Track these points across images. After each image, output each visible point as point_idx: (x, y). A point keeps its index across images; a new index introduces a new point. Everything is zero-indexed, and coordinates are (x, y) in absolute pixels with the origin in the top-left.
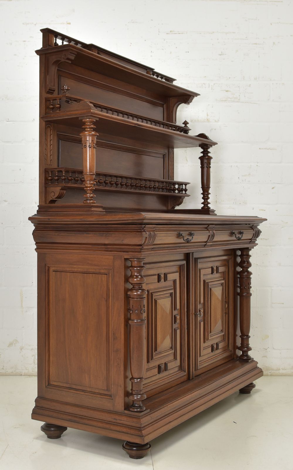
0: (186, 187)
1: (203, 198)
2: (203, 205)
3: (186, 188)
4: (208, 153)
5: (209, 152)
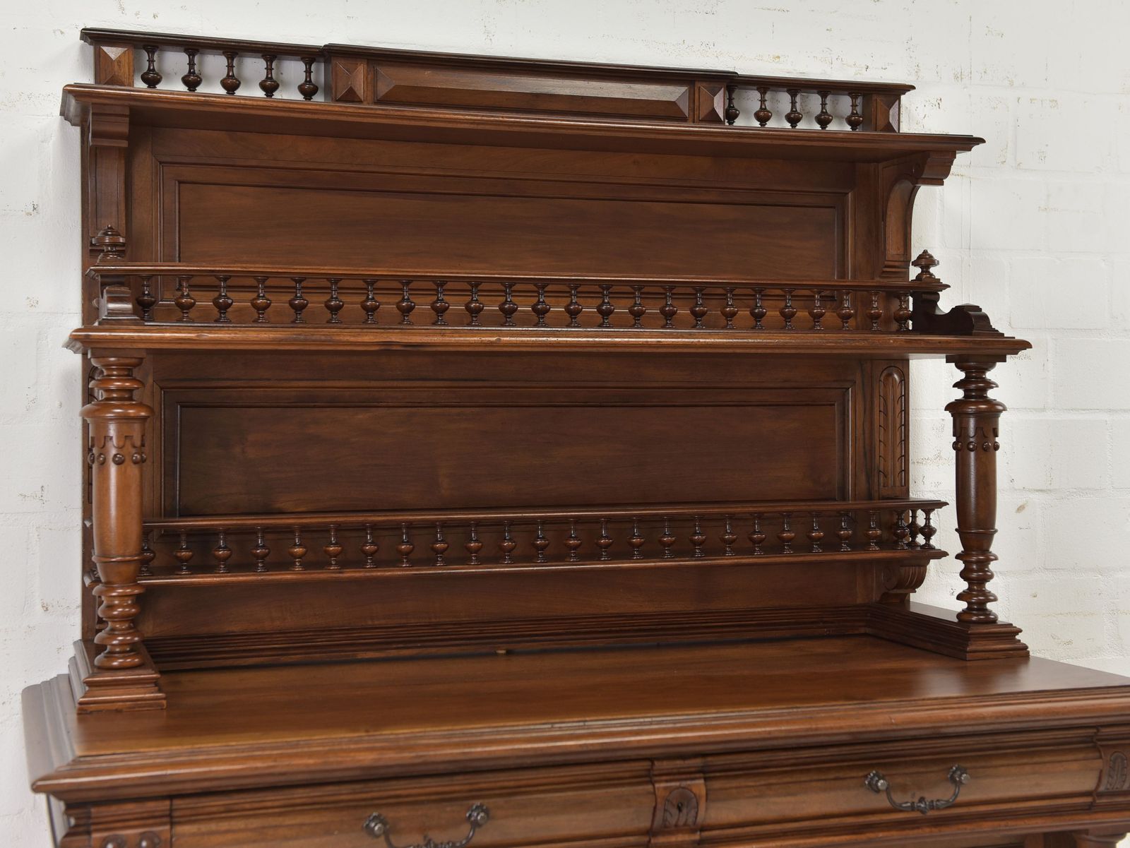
0: (928, 519)
1: (964, 575)
2: (963, 605)
3: (927, 525)
4: (984, 390)
5: (989, 385)
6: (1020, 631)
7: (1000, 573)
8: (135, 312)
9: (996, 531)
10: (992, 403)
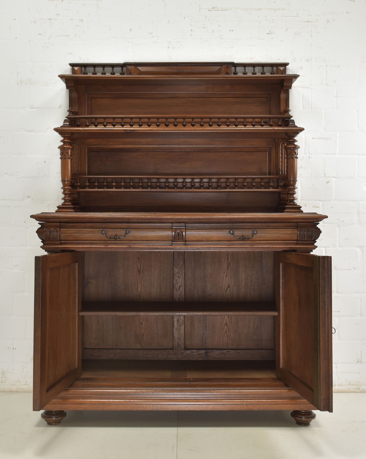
4: (294, 142)
6: (301, 207)
7: (321, 201)
8: (69, 124)
9: (297, 181)
10: (296, 146)
